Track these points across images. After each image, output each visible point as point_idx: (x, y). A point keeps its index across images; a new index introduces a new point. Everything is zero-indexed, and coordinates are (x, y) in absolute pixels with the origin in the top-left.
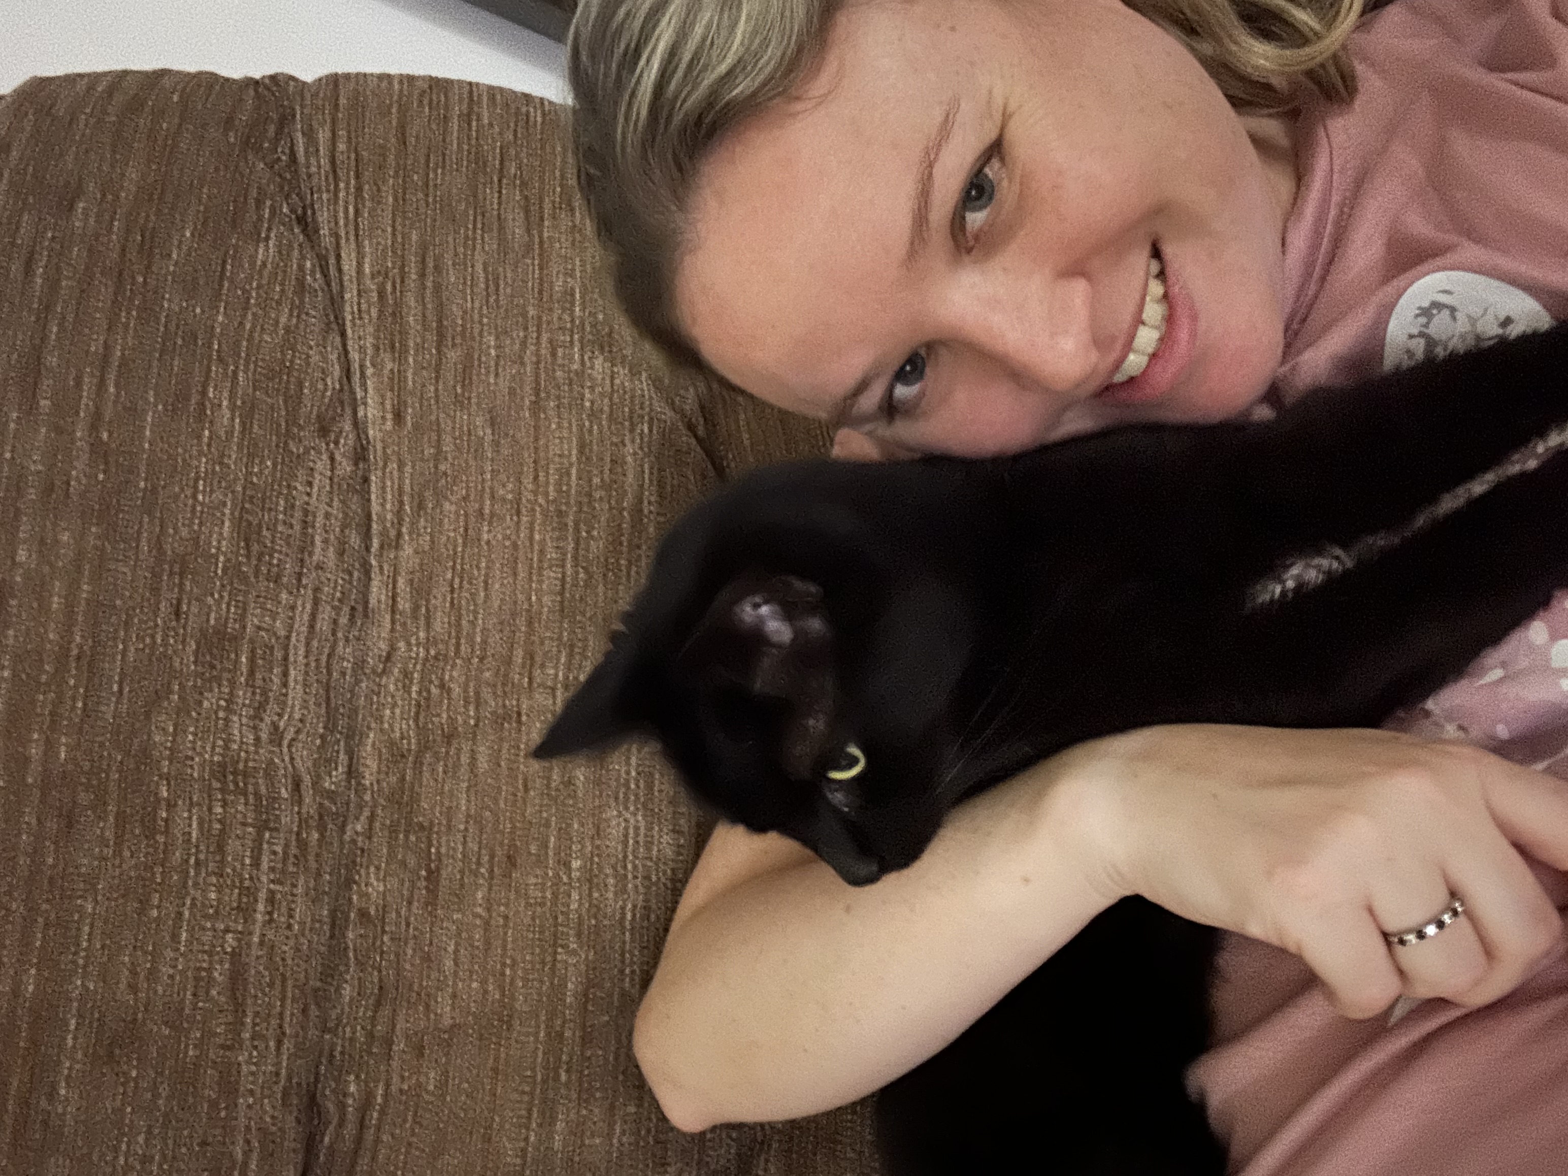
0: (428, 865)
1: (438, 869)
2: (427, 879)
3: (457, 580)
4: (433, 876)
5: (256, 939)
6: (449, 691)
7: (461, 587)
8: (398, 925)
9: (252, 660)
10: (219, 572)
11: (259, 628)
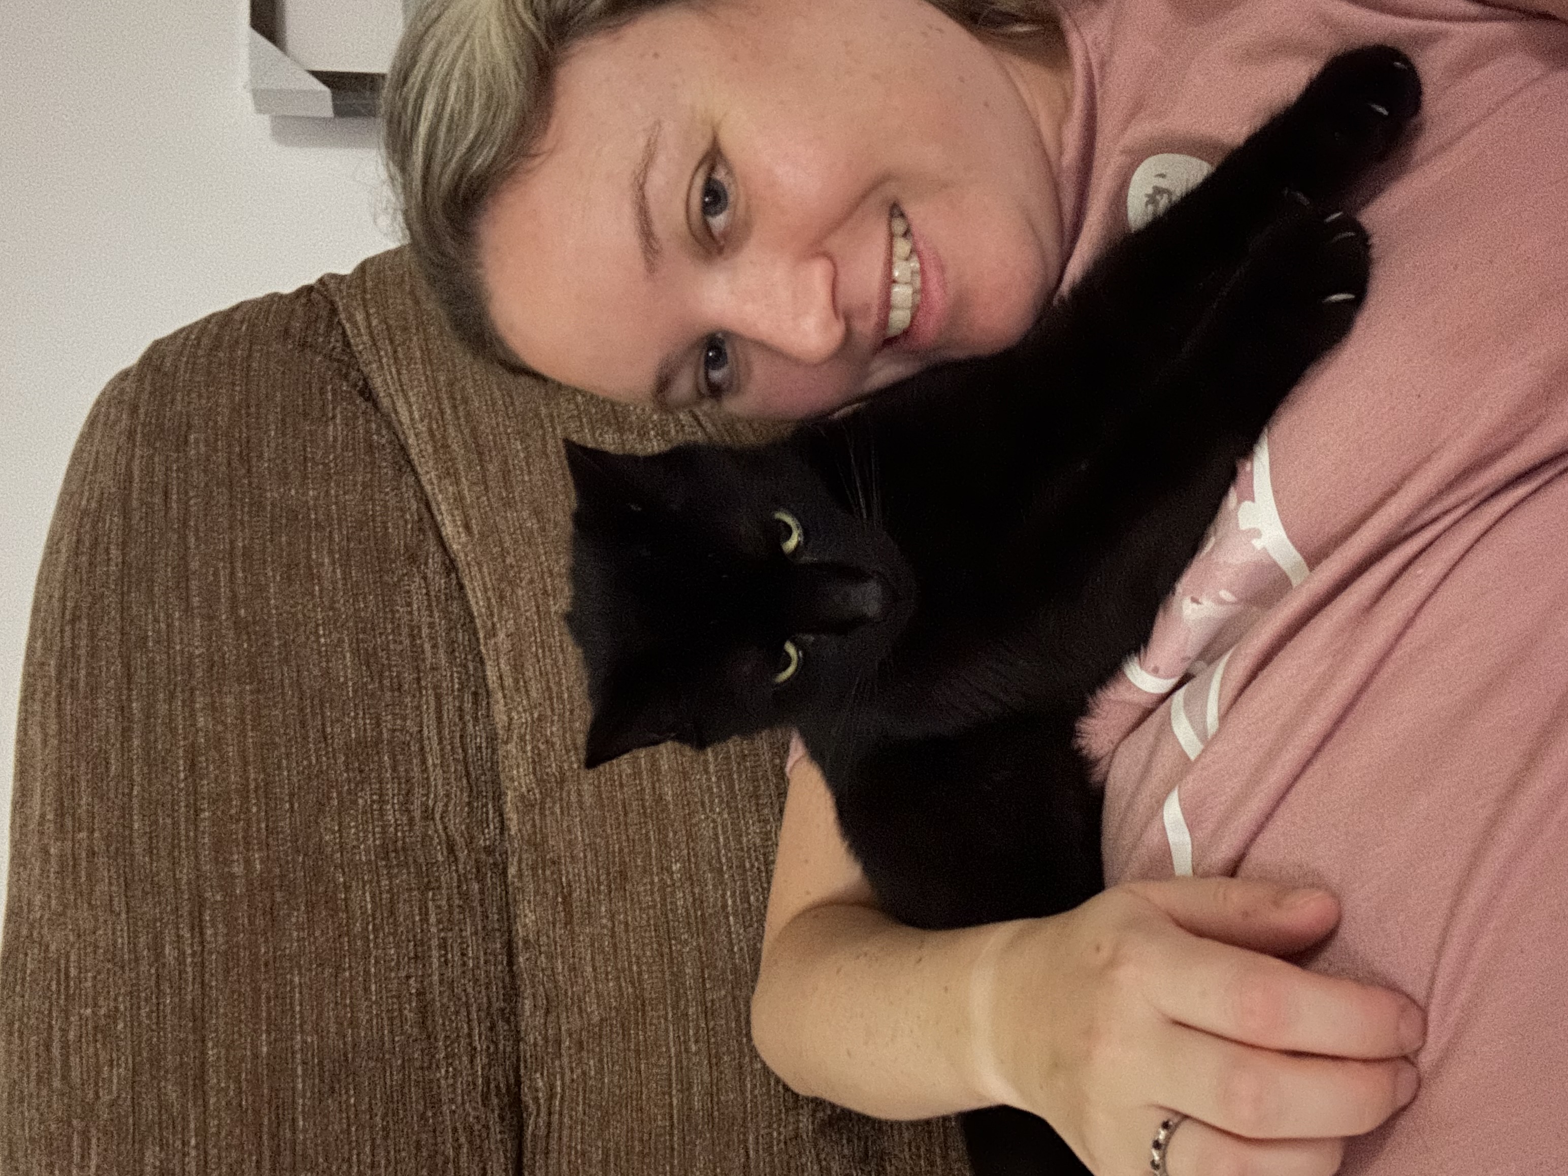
0: (562, 892)
1: (570, 894)
2: (563, 903)
3: (540, 651)
4: (567, 901)
5: (436, 978)
6: (553, 744)
7: (544, 656)
8: (548, 945)
9: (393, 757)
10: (351, 694)
11: (394, 731)
